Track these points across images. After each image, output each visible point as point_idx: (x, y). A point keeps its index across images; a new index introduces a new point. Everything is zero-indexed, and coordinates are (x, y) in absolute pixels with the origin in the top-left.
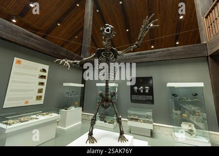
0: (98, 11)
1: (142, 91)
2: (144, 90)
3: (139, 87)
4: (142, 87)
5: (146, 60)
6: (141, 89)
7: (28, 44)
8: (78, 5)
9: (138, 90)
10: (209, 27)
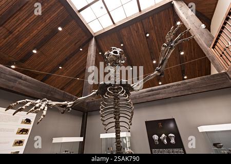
0: (100, 53)
1: (165, 141)
2: (168, 139)
3: (160, 136)
4: (163, 135)
5: (161, 96)
6: (164, 138)
7: (13, 87)
8: (81, 49)
9: (159, 140)
10: (221, 56)
